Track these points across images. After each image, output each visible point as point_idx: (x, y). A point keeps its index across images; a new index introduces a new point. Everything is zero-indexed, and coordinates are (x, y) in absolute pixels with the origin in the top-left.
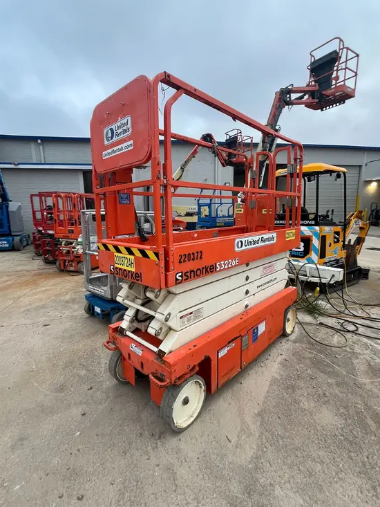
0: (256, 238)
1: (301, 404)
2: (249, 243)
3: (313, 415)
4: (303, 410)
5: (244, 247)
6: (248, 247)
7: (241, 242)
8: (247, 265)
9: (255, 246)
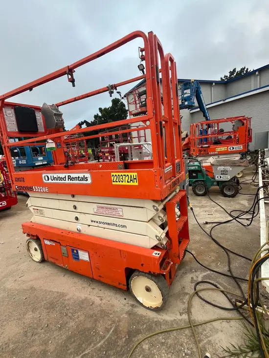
0: (62, 176)
1: (31, 313)
2: (54, 178)
3: (17, 321)
4: (25, 314)
5: (50, 181)
6: (54, 181)
7: (47, 176)
8: (73, 196)
9: (60, 181)
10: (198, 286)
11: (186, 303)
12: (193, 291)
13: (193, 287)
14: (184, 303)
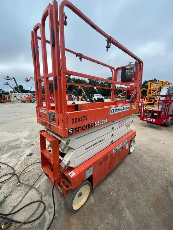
10: (43, 207)
11: (42, 191)
12: (43, 200)
13: (45, 202)
14: (42, 190)
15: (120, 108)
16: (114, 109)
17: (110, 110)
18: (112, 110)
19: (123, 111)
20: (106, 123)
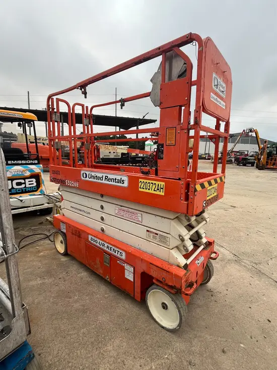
15: (100, 175)
16: (87, 173)
17: (80, 172)
18: (83, 173)
19: (103, 181)
20: (74, 187)
